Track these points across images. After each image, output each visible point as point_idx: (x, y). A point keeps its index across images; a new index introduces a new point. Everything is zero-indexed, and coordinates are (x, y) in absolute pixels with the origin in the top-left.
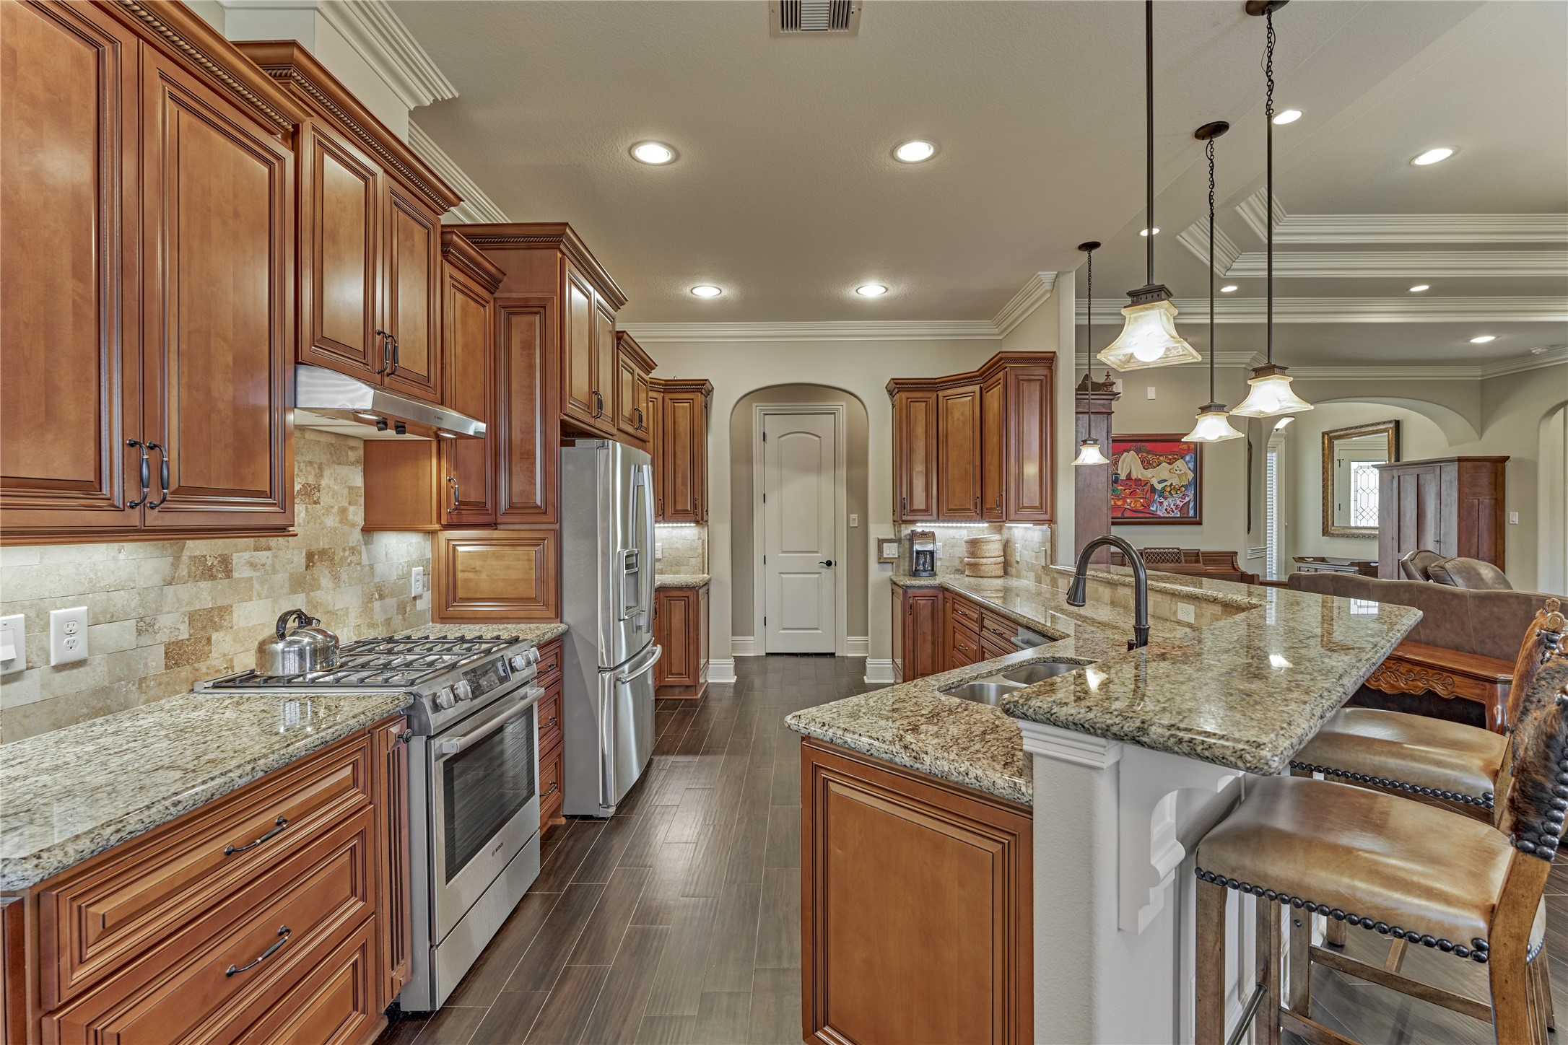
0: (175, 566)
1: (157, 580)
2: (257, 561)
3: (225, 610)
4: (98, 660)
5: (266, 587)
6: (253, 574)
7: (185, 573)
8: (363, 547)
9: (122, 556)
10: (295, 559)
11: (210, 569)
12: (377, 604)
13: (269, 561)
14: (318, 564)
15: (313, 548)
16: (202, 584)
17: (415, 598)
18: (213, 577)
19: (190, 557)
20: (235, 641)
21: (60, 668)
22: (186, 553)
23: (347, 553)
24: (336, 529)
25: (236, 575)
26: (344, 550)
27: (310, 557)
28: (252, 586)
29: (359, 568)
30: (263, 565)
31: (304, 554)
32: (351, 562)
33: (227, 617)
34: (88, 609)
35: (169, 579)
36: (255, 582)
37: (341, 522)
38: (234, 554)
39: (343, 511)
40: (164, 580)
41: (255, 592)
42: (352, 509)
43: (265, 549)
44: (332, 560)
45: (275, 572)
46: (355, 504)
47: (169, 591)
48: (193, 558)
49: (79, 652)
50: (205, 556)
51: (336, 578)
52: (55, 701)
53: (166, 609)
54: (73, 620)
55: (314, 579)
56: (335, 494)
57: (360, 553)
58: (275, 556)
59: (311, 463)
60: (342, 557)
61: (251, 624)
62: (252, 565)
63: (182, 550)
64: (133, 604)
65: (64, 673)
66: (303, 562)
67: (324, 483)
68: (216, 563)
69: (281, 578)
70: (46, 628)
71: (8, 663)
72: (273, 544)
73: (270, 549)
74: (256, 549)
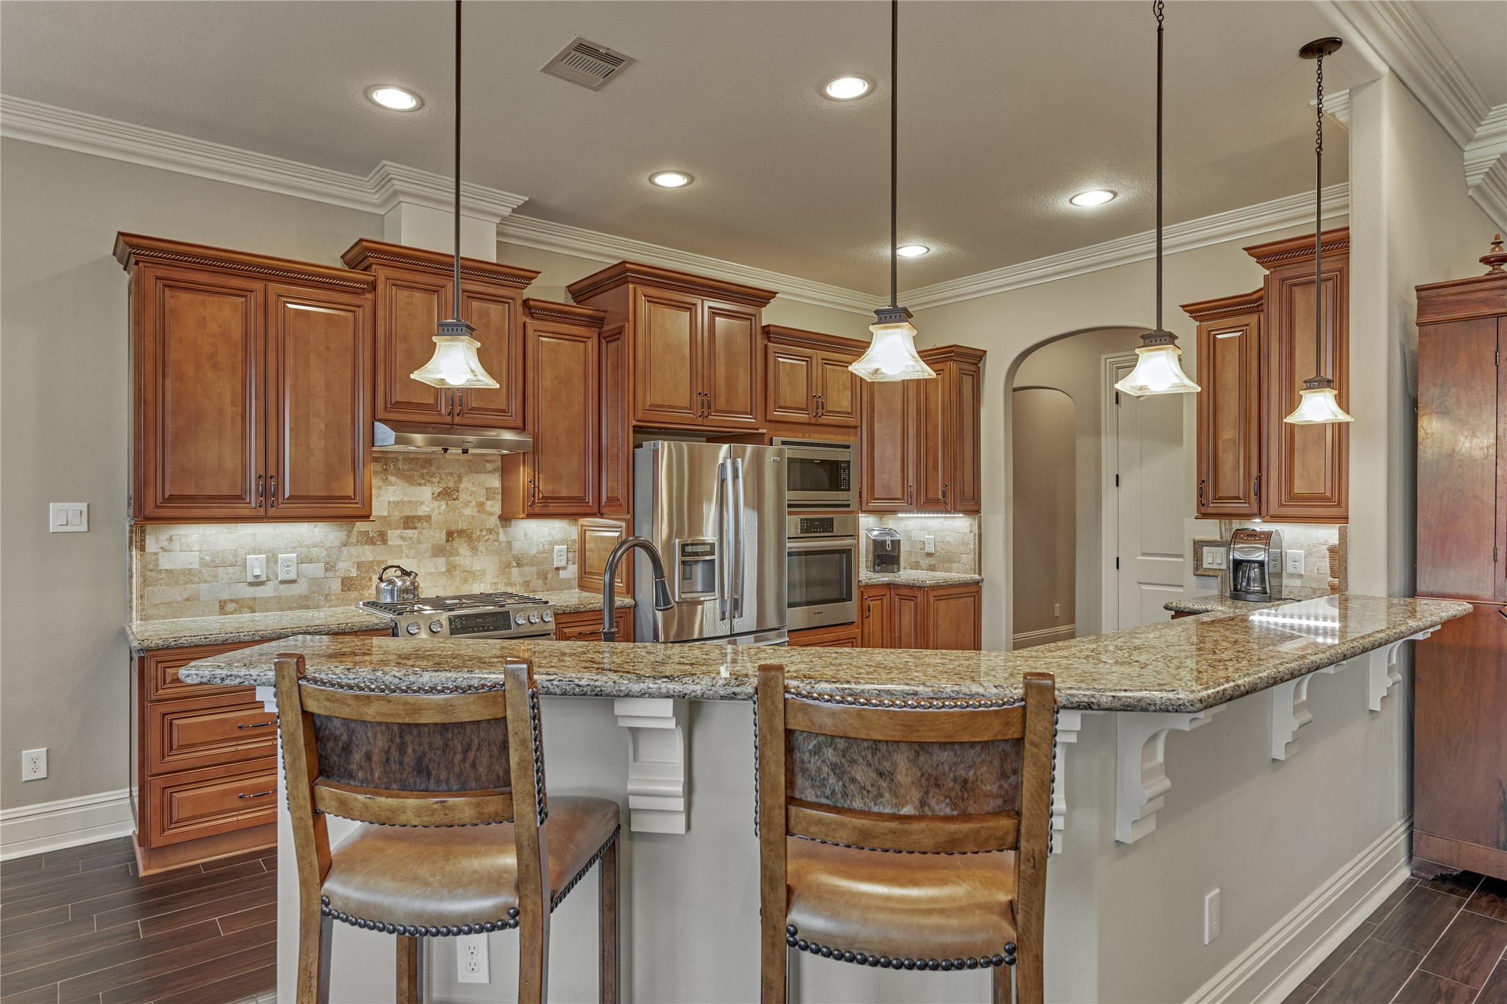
0: (348, 536)
1: (337, 543)
2: (406, 535)
4: (302, 580)
5: (412, 552)
6: (402, 543)
7: (355, 540)
8: (501, 530)
9: (316, 530)
10: (437, 535)
11: (372, 538)
12: (515, 571)
13: (416, 536)
14: (458, 539)
15: (453, 528)
16: (366, 547)
17: (557, 569)
18: (373, 543)
19: (357, 531)
21: (283, 582)
22: (356, 529)
23: (484, 533)
24: (473, 517)
25: (390, 543)
26: (481, 531)
27: (450, 535)
28: (402, 551)
29: (496, 543)
30: (411, 538)
31: (445, 532)
32: (488, 539)
34: (297, 555)
35: (344, 543)
36: (404, 548)
37: (479, 512)
38: (389, 531)
39: (481, 505)
40: (342, 543)
41: (404, 554)
42: (489, 503)
43: (412, 529)
44: (470, 537)
45: (419, 542)
46: (493, 499)
47: (345, 549)
48: (360, 532)
49: (292, 576)
50: (368, 531)
51: (474, 550)
52: (281, 598)
53: (342, 559)
54: (289, 560)
55: (453, 549)
56: (472, 493)
57: (498, 533)
58: (420, 533)
59: (451, 474)
60: (479, 536)
62: (402, 538)
63: (353, 528)
64: (323, 555)
65: (285, 585)
66: (444, 537)
67: (462, 486)
68: (375, 535)
69: (425, 546)
70: (276, 562)
71: (257, 577)
72: (418, 525)
73: (416, 528)
74: (405, 528)
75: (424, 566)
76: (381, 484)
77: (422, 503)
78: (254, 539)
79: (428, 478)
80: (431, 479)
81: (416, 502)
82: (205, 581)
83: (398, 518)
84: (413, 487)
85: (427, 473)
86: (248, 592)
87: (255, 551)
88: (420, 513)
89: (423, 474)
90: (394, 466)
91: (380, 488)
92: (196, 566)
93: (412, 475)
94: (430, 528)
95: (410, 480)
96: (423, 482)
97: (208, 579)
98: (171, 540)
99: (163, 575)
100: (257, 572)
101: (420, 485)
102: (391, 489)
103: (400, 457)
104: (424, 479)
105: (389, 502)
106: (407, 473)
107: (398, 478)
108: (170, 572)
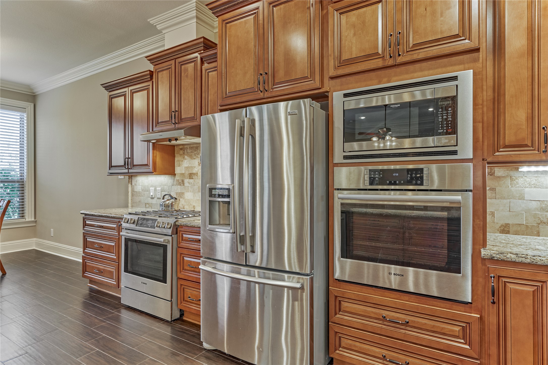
0: (174, 181)
2: (190, 182)
3: (183, 193)
5: (192, 189)
6: (189, 185)
7: (175, 183)
9: (166, 179)
11: (180, 183)
16: (179, 186)
18: (181, 185)
19: (176, 180)
20: (185, 202)
21: (158, 198)
22: (176, 179)
25: (185, 185)
30: (191, 183)
33: (183, 195)
34: (161, 189)
36: (189, 188)
38: (185, 180)
40: (172, 185)
41: (189, 190)
43: (192, 179)
45: (194, 185)
47: (173, 187)
49: (159, 196)
50: (179, 180)
52: (157, 204)
53: (172, 191)
54: (159, 190)
58: (194, 181)
61: (188, 198)
62: (189, 183)
63: (175, 178)
64: (167, 189)
68: (181, 181)
69: (196, 187)
70: (156, 191)
71: (152, 195)
72: (194, 177)
73: (193, 179)
74: (190, 179)
75: (195, 196)
76: (183, 159)
77: (195, 167)
78: (152, 182)
79: (197, 155)
80: (198, 156)
81: (193, 167)
82: (143, 196)
83: (187, 174)
84: (192, 160)
85: (197, 153)
86: (150, 201)
87: (152, 186)
88: (194, 172)
89: (195, 153)
90: (186, 151)
91: (182, 161)
92: (141, 191)
93: (192, 154)
94: (198, 179)
95: (191, 157)
96: (195, 157)
97: (143, 195)
98: (136, 181)
99: (135, 193)
100: (152, 194)
101: (194, 159)
102: (186, 161)
103: (188, 147)
104: (195, 156)
105: (185, 167)
106: (190, 154)
107: (187, 156)
108: (136, 192)
